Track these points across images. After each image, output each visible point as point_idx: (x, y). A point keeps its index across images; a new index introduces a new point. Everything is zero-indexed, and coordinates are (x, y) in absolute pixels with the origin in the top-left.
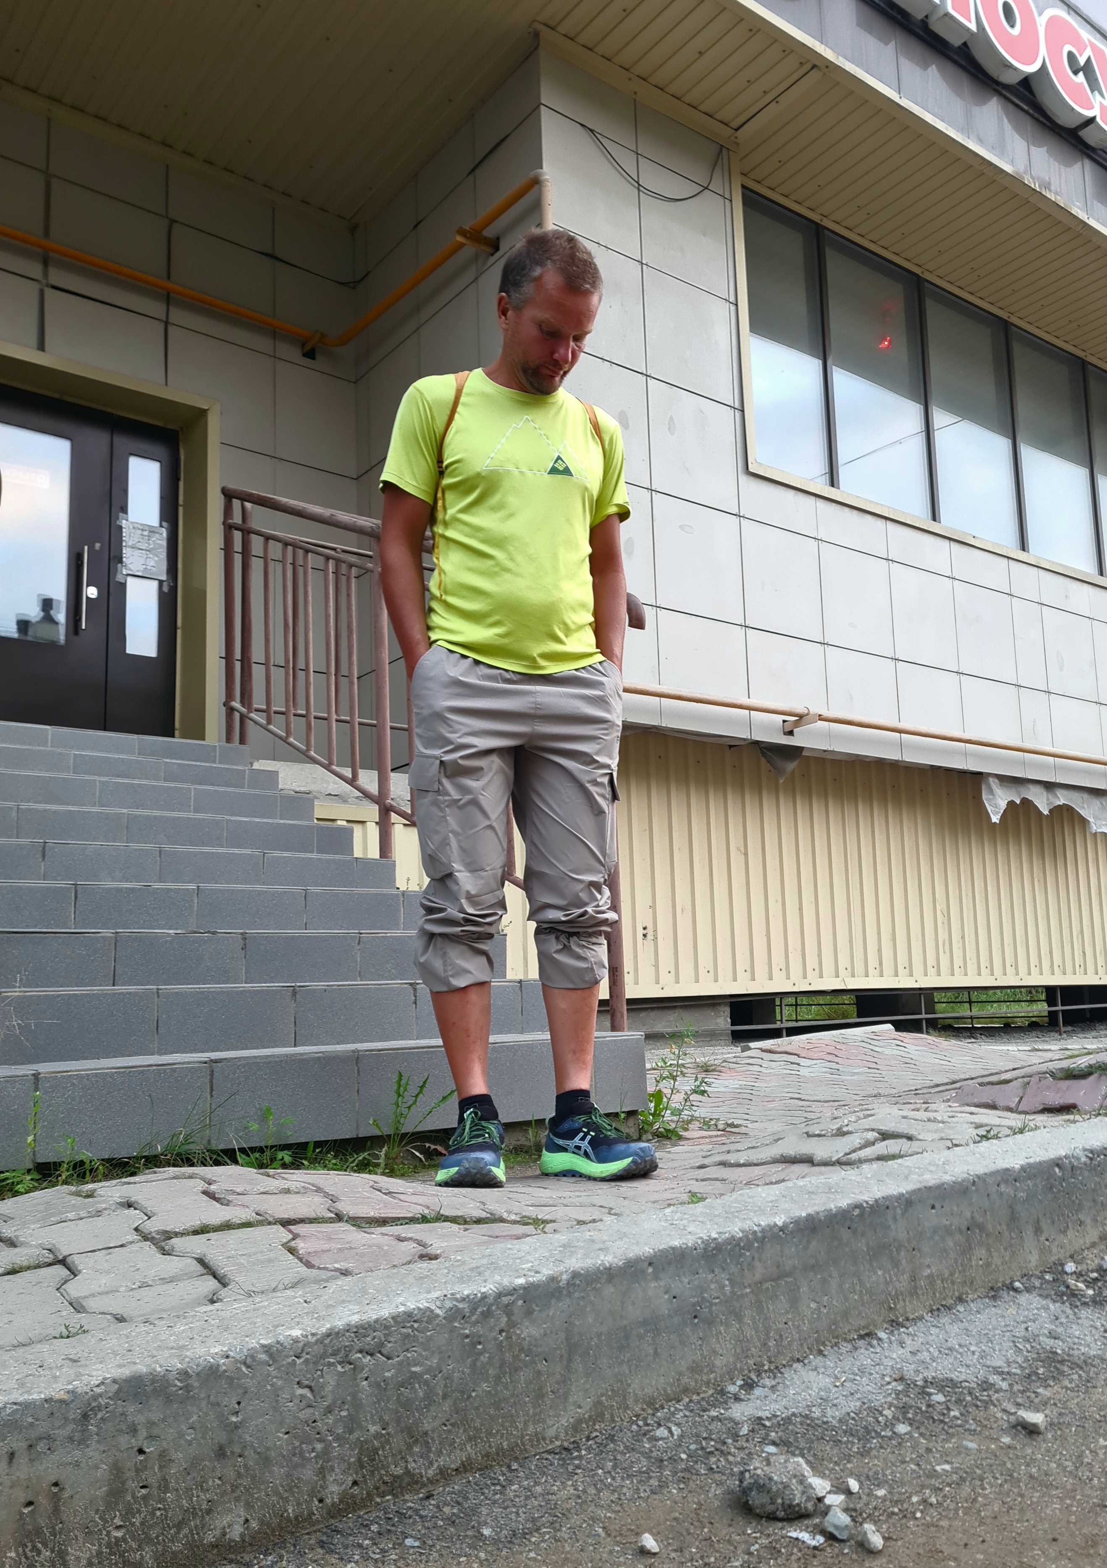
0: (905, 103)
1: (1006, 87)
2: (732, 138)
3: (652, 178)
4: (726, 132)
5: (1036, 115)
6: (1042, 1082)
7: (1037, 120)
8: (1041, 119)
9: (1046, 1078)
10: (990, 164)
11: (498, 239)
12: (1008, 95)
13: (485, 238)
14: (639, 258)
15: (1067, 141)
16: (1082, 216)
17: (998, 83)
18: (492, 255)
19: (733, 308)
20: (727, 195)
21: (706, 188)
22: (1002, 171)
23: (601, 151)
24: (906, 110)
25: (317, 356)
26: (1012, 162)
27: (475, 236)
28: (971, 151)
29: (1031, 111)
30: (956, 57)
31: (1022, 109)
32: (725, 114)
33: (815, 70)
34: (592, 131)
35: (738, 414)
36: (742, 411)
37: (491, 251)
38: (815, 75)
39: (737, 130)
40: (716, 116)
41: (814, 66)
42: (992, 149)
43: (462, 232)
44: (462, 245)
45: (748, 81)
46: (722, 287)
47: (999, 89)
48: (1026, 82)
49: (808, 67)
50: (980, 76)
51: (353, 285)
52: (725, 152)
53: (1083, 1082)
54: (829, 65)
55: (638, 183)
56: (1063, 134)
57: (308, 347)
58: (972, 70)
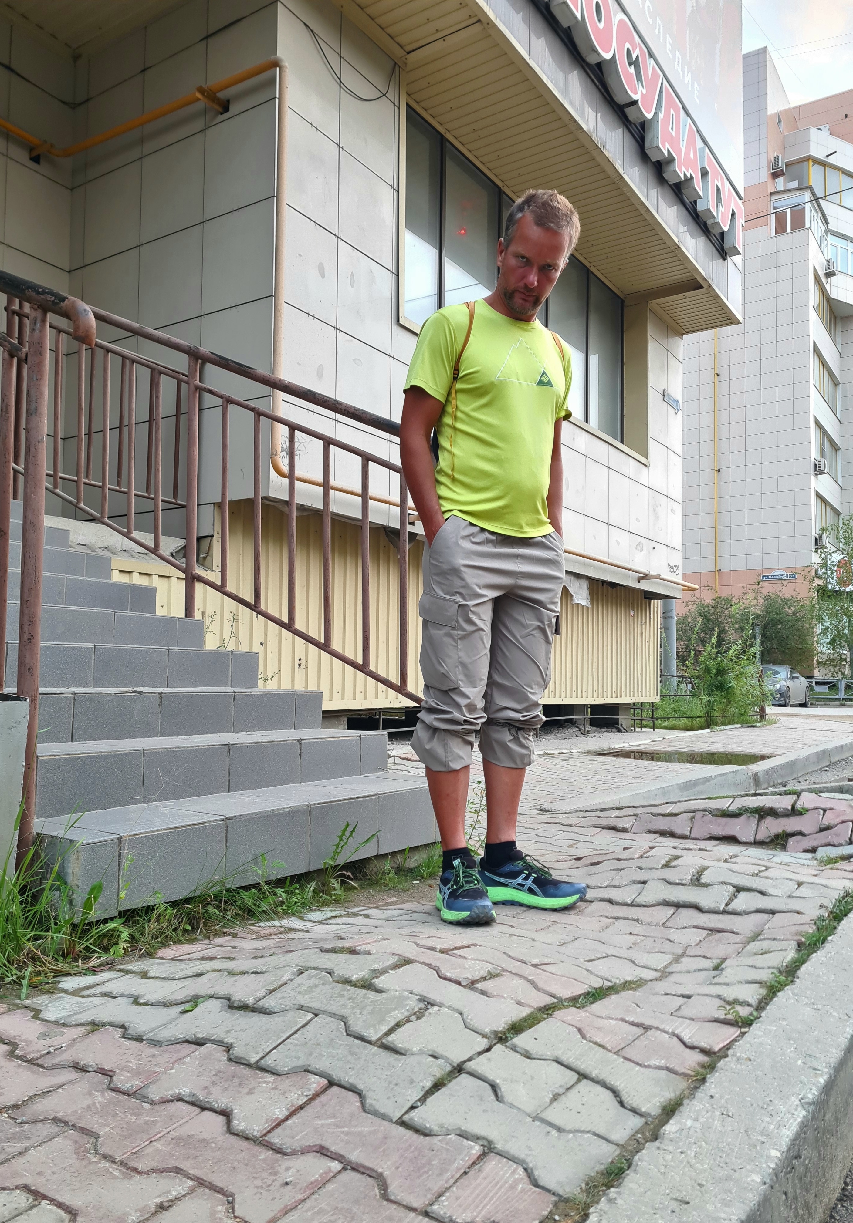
0: (532, 63)
1: (588, 64)
2: (403, 59)
3: (350, 79)
4: (400, 52)
5: (603, 90)
6: (705, 817)
7: (602, 94)
8: (605, 94)
9: (707, 815)
10: (575, 121)
11: (228, 101)
12: (589, 71)
13: (218, 99)
14: (337, 142)
15: (617, 114)
16: (621, 171)
17: (584, 60)
18: (221, 114)
19: (395, 193)
20: (397, 104)
21: (384, 95)
22: (581, 128)
23: (318, 50)
24: (532, 69)
25: (41, 161)
26: (587, 124)
27: (210, 95)
28: (565, 108)
29: (600, 87)
30: (562, 35)
31: (595, 83)
32: (403, 40)
33: (478, 24)
34: (312, 31)
35: (394, 277)
36: (398, 276)
37: (220, 110)
38: (477, 27)
39: (408, 53)
40: (395, 39)
41: (479, 21)
42: (576, 110)
43: (201, 90)
44: (199, 99)
45: (428, 19)
46: (390, 177)
47: (584, 65)
48: (599, 65)
49: (475, 20)
50: (575, 53)
51: (74, 106)
52: (397, 68)
53: (735, 820)
54: (490, 23)
55: (340, 79)
56: (615, 107)
57: (35, 154)
58: (570, 47)
